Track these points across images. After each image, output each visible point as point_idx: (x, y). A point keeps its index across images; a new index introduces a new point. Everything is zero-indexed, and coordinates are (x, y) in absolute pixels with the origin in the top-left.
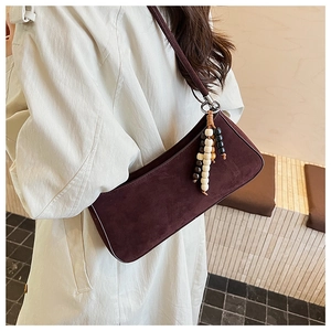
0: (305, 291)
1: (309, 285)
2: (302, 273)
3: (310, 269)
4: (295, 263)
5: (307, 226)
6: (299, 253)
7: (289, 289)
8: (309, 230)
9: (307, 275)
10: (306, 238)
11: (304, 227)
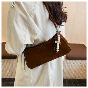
0: (70, 76)
1: (70, 74)
2: (68, 71)
3: (70, 70)
4: (66, 70)
5: (67, 59)
6: (66, 67)
7: (66, 77)
8: (68, 60)
9: (69, 72)
10: (67, 62)
11: (66, 59)
